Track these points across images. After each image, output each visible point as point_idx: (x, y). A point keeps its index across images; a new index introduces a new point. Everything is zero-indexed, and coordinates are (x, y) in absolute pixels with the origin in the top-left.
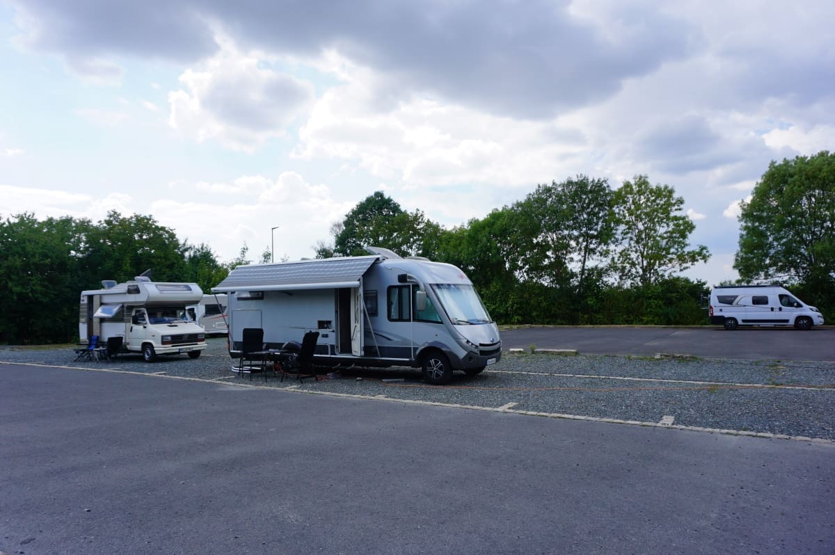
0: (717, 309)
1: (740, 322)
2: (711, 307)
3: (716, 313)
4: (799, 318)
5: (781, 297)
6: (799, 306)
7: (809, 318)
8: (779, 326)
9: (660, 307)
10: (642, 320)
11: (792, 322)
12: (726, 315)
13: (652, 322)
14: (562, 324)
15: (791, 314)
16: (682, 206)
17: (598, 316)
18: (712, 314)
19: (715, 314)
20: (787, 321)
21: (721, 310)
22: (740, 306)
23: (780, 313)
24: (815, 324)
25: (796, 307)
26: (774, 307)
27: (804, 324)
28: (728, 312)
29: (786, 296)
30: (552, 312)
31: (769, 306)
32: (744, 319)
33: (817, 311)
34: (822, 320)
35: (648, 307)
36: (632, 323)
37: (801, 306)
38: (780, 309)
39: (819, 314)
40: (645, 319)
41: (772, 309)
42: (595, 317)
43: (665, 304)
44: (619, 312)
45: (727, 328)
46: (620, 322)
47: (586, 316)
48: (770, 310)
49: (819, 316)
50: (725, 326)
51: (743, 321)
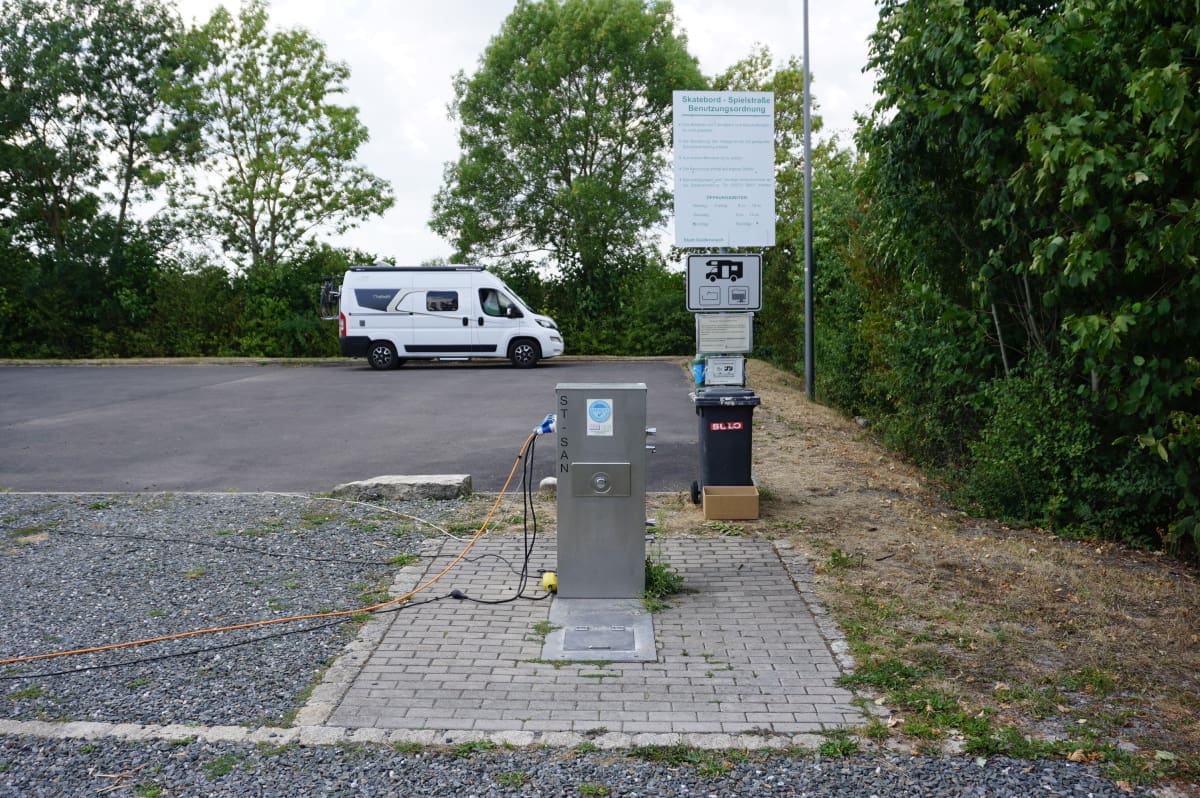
0: (357, 322)
1: (402, 352)
2: (343, 317)
3: (353, 330)
4: (516, 341)
5: (484, 293)
6: (516, 314)
7: (533, 342)
8: (477, 359)
9: (282, 314)
10: (236, 346)
11: (502, 351)
12: (374, 334)
13: (260, 350)
14: (53, 356)
15: (499, 333)
16: (345, 82)
17: (138, 335)
18: (344, 332)
19: (350, 333)
20: (493, 348)
21: (362, 324)
22: (403, 313)
23: (481, 329)
24: (544, 355)
25: (510, 317)
26: (469, 317)
27: (525, 354)
28: (376, 327)
29: (494, 292)
30: (30, 325)
31: (460, 314)
32: (411, 343)
33: (552, 327)
34: (560, 345)
35: (253, 314)
36: (215, 354)
37: (520, 315)
38: (481, 322)
39: (555, 333)
40: (245, 342)
41: (465, 322)
42: (131, 339)
43: (293, 307)
44: (188, 326)
45: (375, 367)
46: (188, 350)
47: (109, 336)
48: (461, 322)
49: (552, 338)
50: (371, 361)
51: (409, 348)
